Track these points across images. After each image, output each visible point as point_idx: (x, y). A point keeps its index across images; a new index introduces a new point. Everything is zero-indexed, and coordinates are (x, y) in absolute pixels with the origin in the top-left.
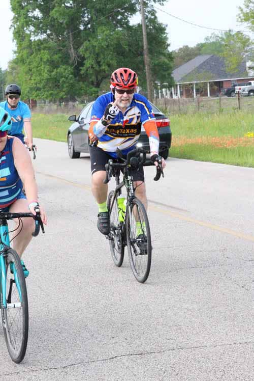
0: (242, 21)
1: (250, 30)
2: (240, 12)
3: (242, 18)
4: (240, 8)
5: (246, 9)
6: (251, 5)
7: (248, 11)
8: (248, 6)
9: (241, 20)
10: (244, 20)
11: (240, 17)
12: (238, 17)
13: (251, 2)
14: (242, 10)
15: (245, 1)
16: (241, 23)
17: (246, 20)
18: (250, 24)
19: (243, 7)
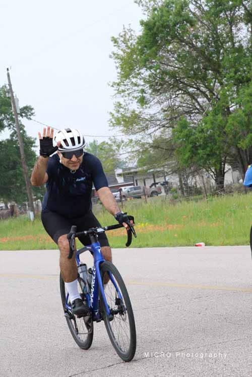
0: (113, 126)
1: (124, 134)
2: (111, 117)
3: (115, 122)
4: (111, 113)
5: (118, 114)
6: (122, 110)
7: (120, 115)
8: (118, 111)
9: (113, 124)
10: (116, 124)
11: (111, 122)
12: (110, 122)
13: (121, 107)
14: (113, 115)
15: (115, 107)
16: (112, 128)
17: (119, 123)
18: (122, 128)
19: (114, 112)
